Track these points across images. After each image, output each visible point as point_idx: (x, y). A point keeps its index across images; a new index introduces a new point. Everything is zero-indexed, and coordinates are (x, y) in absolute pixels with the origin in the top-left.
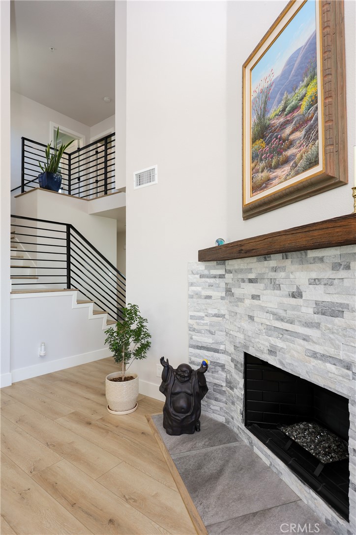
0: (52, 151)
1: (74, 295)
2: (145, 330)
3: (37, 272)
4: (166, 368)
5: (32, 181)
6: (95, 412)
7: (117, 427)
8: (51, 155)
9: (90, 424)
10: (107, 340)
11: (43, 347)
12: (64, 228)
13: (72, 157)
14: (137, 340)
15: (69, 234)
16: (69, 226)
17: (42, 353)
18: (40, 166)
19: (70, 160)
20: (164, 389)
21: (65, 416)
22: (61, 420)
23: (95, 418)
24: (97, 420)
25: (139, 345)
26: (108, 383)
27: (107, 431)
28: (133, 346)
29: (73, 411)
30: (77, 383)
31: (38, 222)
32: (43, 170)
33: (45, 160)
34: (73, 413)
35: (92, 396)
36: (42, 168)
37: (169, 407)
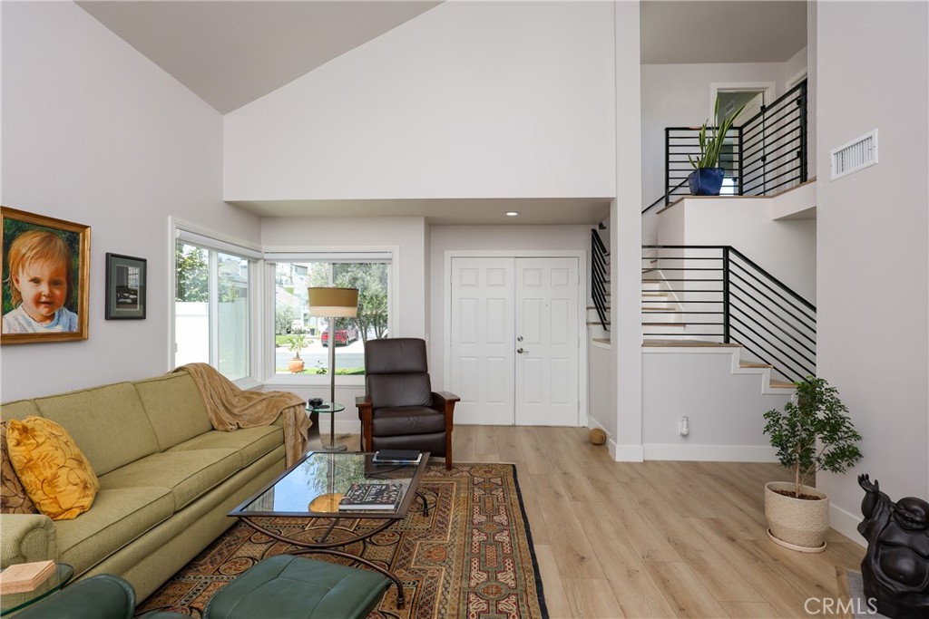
0: (709, 133)
1: (736, 354)
2: (847, 424)
3: (684, 318)
4: (872, 496)
5: (680, 186)
6: (747, 529)
7: (775, 560)
8: (707, 140)
9: (734, 540)
10: (768, 428)
11: (685, 423)
12: (720, 253)
13: (745, 130)
14: (830, 439)
15: (726, 260)
16: (727, 249)
17: (684, 431)
18: (691, 161)
19: (741, 136)
20: (866, 530)
21: (700, 518)
22: (693, 521)
23: (744, 537)
24: (746, 541)
25: (832, 448)
26: (769, 493)
27: (757, 559)
28: (821, 447)
29: (714, 517)
30: (731, 485)
31: (685, 250)
32: (695, 166)
33: (698, 150)
34: (713, 519)
35: (749, 509)
36: (693, 163)
37: (873, 561)
